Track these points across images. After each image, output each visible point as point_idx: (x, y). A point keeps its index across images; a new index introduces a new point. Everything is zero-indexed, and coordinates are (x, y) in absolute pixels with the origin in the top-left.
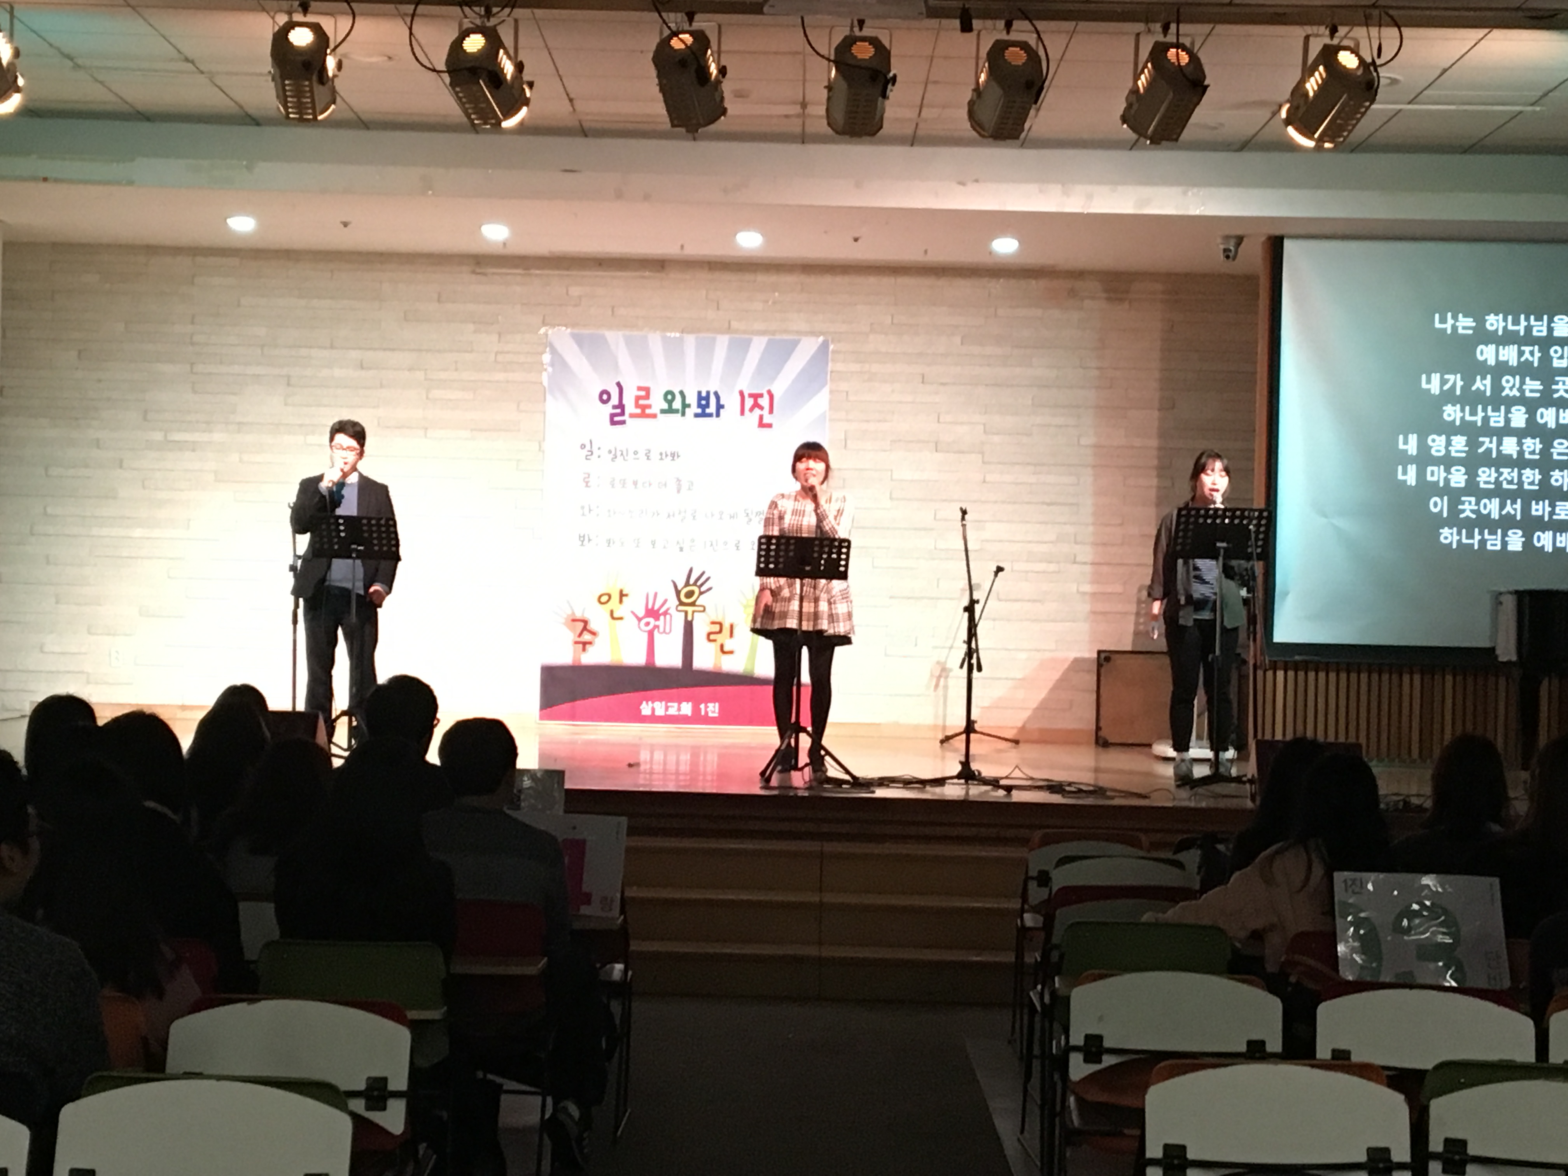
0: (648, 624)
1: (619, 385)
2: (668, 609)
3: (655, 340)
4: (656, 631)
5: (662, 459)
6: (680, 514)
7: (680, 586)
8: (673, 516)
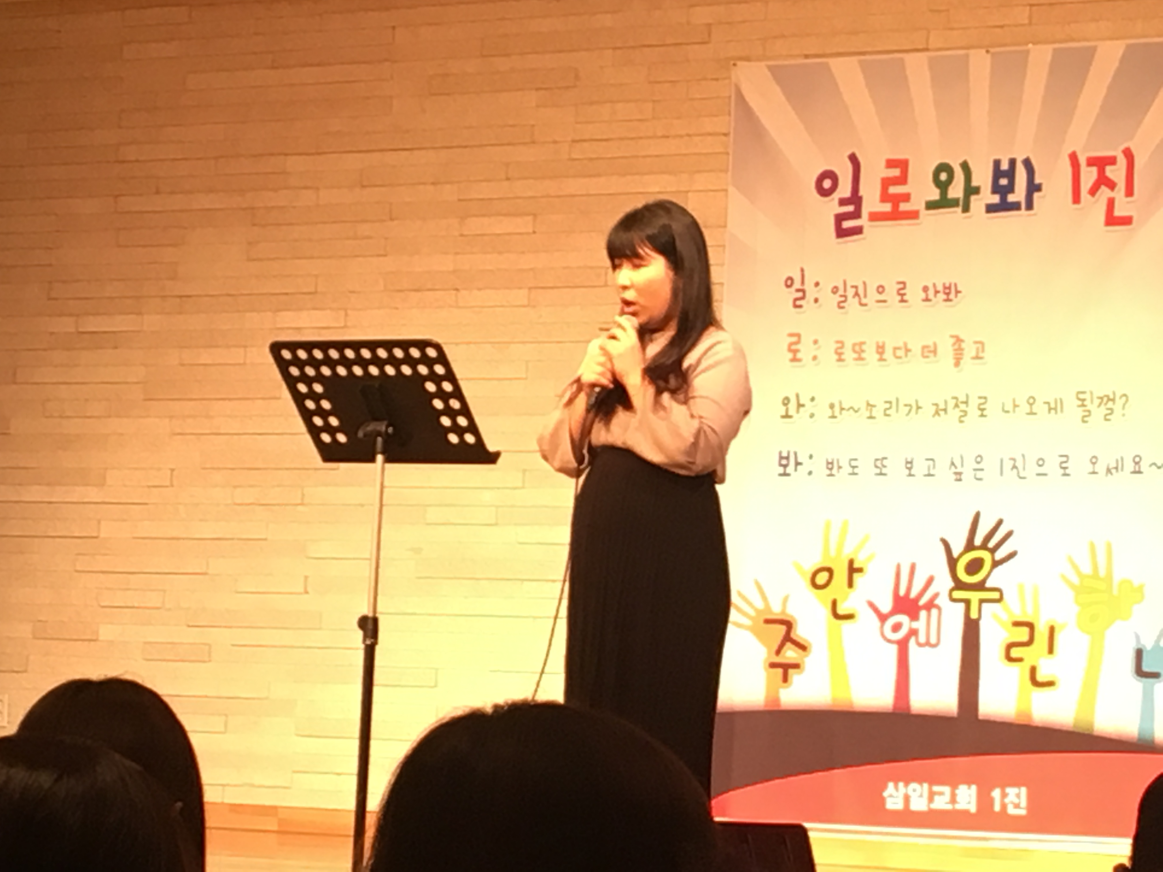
0: (897, 628)
1: (853, 159)
2: (936, 595)
4: (912, 641)
5: (927, 300)
6: (957, 406)
7: (957, 549)
8: (945, 410)
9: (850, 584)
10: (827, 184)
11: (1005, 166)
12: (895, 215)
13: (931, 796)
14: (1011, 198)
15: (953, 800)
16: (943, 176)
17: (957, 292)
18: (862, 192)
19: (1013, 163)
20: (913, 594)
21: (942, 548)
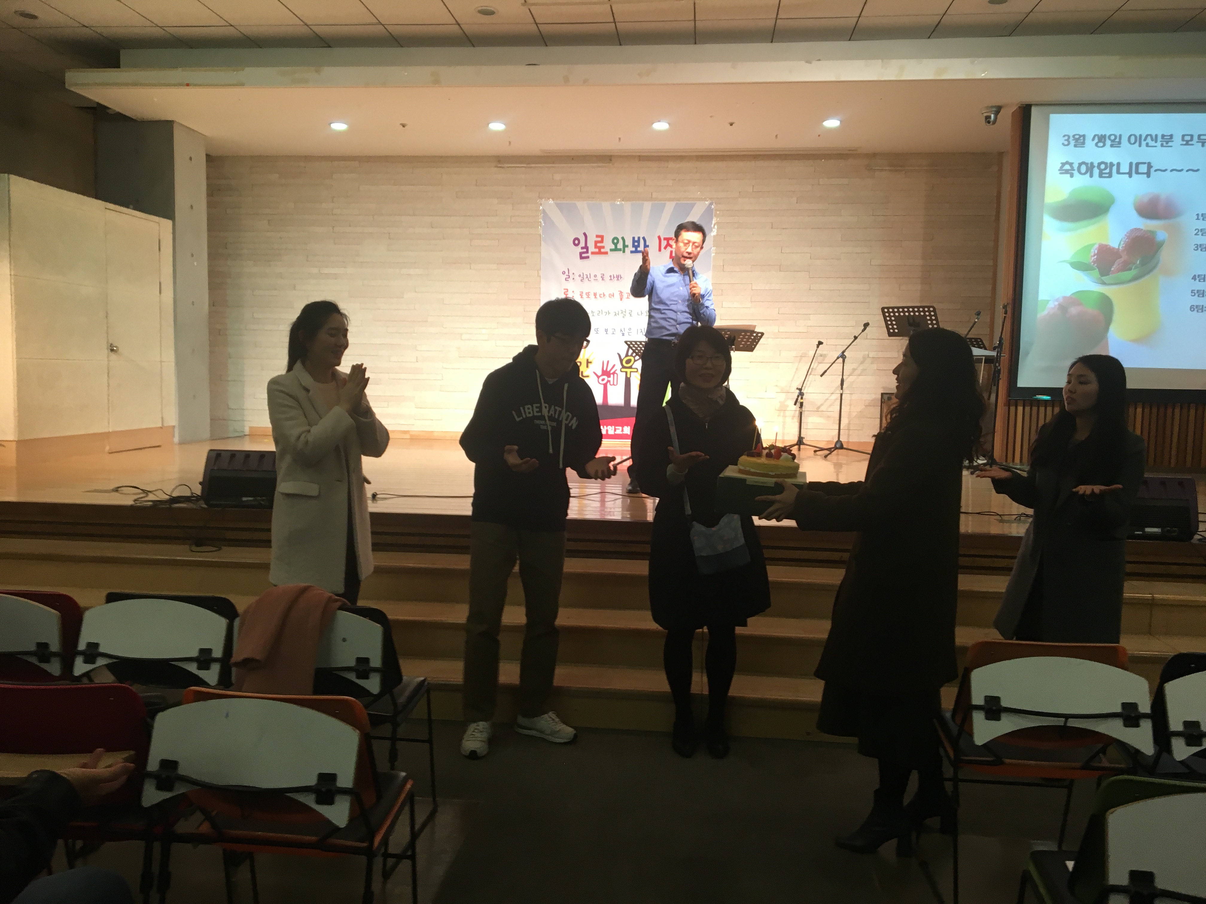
0: (603, 380)
1: (585, 234)
2: (616, 370)
3: (606, 206)
4: (608, 384)
5: (611, 279)
6: (622, 313)
7: (623, 357)
8: (618, 314)
9: (587, 367)
10: (576, 242)
11: (636, 239)
12: (600, 253)
13: (615, 430)
14: (639, 249)
15: (622, 431)
16: (615, 241)
17: (621, 277)
18: (588, 245)
19: (639, 238)
20: (608, 370)
21: (618, 355)
